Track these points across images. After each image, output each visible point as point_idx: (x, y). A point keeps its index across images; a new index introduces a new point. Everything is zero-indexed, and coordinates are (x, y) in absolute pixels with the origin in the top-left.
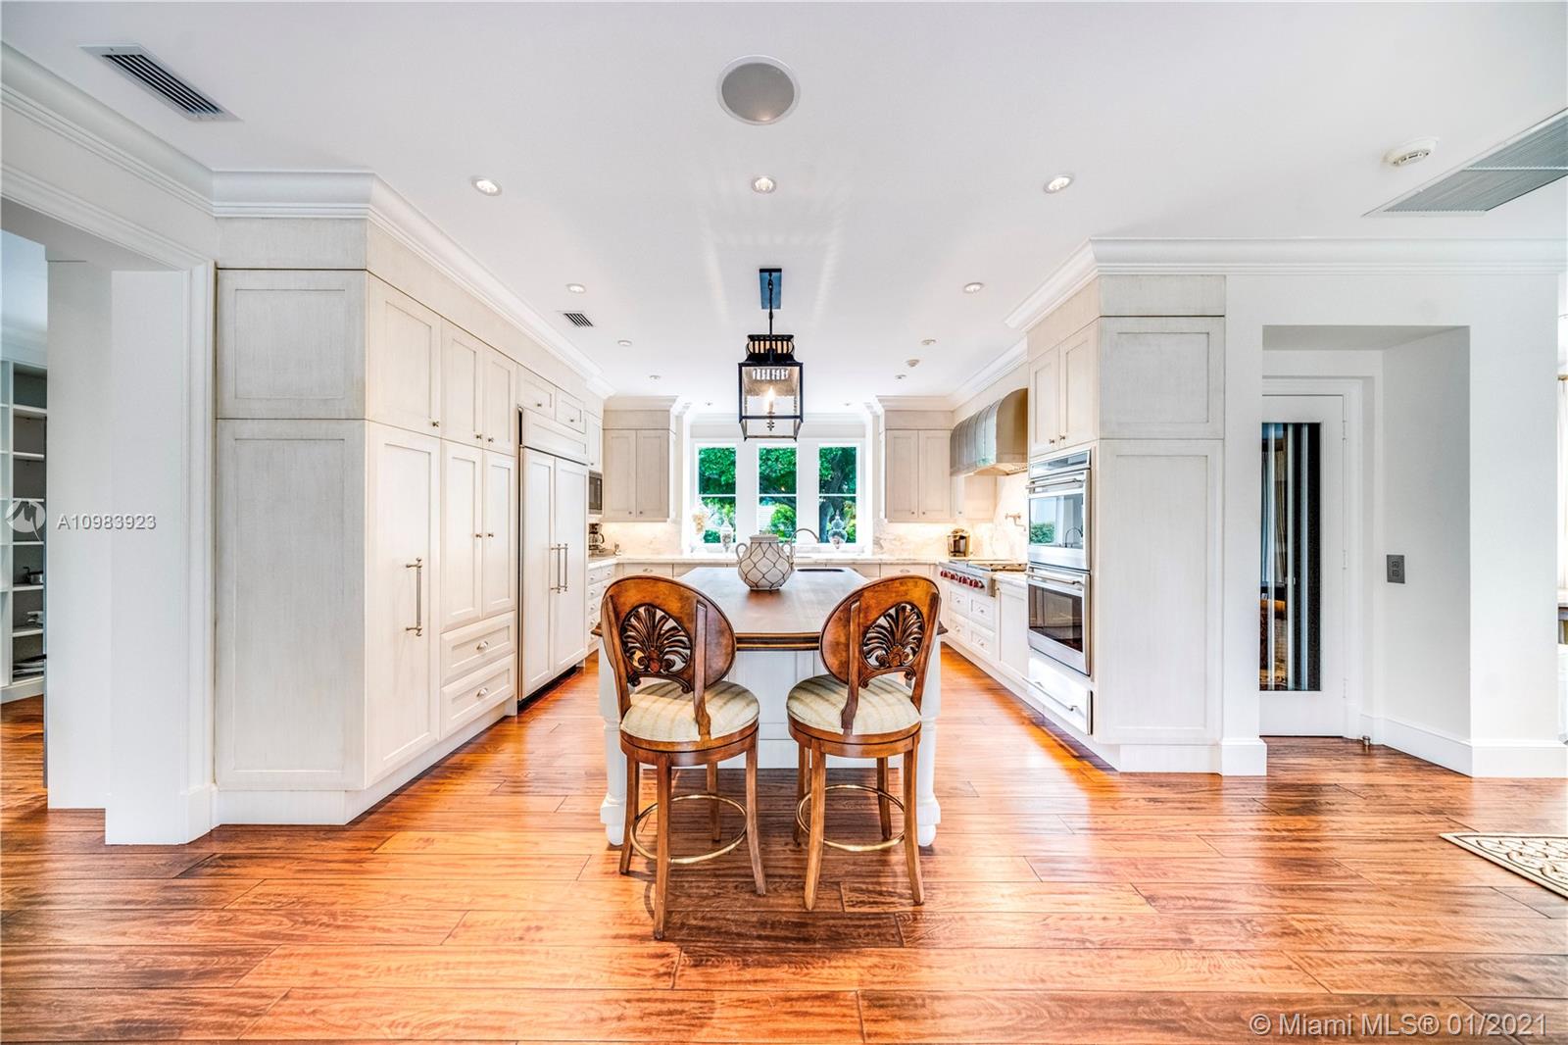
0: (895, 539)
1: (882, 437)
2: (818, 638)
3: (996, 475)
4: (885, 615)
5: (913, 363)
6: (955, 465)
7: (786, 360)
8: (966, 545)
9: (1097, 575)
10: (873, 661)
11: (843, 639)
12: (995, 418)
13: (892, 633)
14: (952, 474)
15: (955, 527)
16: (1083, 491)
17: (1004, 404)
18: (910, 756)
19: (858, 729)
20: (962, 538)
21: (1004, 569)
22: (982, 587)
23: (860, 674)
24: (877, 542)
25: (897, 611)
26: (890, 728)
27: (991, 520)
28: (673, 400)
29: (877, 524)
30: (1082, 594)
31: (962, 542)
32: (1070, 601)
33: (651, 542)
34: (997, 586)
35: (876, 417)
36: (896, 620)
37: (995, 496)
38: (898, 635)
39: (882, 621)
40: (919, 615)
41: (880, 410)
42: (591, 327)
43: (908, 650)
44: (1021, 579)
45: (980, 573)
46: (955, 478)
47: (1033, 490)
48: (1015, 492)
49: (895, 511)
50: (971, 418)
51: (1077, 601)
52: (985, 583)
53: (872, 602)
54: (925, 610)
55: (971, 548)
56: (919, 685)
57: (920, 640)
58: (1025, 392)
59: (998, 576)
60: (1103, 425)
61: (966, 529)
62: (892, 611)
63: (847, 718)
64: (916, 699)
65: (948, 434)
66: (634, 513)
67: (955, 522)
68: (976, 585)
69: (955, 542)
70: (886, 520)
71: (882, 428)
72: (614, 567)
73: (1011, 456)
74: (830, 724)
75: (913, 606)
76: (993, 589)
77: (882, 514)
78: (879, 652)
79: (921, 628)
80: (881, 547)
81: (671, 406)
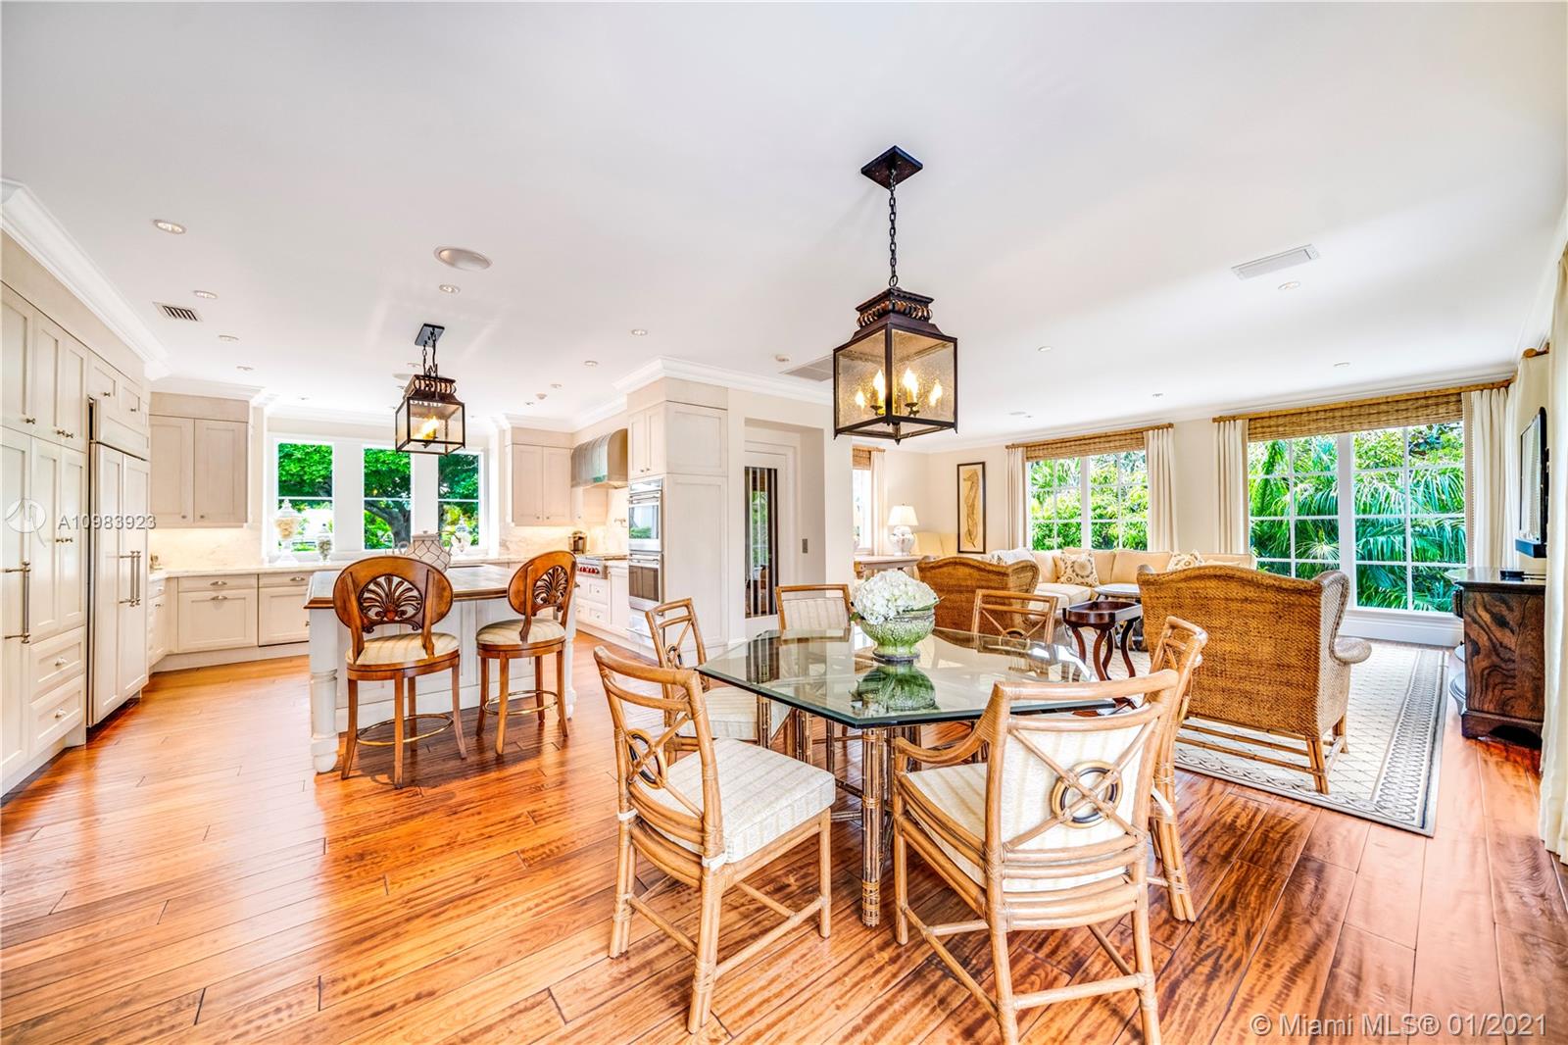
0: (520, 541)
1: (509, 450)
2: (505, 592)
3: (608, 488)
4: (547, 573)
5: (542, 397)
6: (575, 479)
7: (448, 398)
8: (584, 544)
9: (666, 554)
10: (539, 601)
11: (522, 588)
12: (606, 447)
13: (551, 583)
14: (572, 486)
15: (576, 530)
16: (658, 503)
17: (613, 436)
18: (560, 654)
19: (531, 640)
20: (580, 538)
21: (614, 559)
22: (598, 572)
23: (532, 608)
24: (503, 544)
25: (554, 571)
26: (550, 637)
27: (604, 524)
28: (257, 391)
29: (503, 526)
30: (658, 566)
31: (581, 542)
32: (652, 573)
33: (213, 552)
34: (609, 570)
35: (502, 432)
36: (553, 576)
37: (607, 504)
38: (554, 585)
39: (545, 577)
40: (565, 574)
41: (507, 426)
42: (193, 322)
43: (559, 594)
44: (625, 564)
45: (597, 562)
46: (575, 489)
47: (631, 502)
48: (620, 500)
49: (522, 515)
50: (588, 444)
51: (656, 571)
52: (600, 569)
53: (540, 566)
54: (569, 571)
55: (588, 547)
56: (565, 615)
57: (565, 588)
58: (626, 431)
59: (609, 563)
60: (668, 464)
61: (583, 531)
62: (551, 571)
63: (524, 636)
64: (563, 623)
65: (568, 453)
66: (190, 516)
67: (575, 525)
68: (593, 571)
69: (575, 542)
70: (513, 525)
71: (508, 441)
72: (163, 583)
73: (618, 476)
74: (513, 640)
75: (562, 568)
76: (605, 573)
77: (509, 519)
78: (544, 595)
79: (566, 581)
80: (508, 549)
81: (252, 397)
